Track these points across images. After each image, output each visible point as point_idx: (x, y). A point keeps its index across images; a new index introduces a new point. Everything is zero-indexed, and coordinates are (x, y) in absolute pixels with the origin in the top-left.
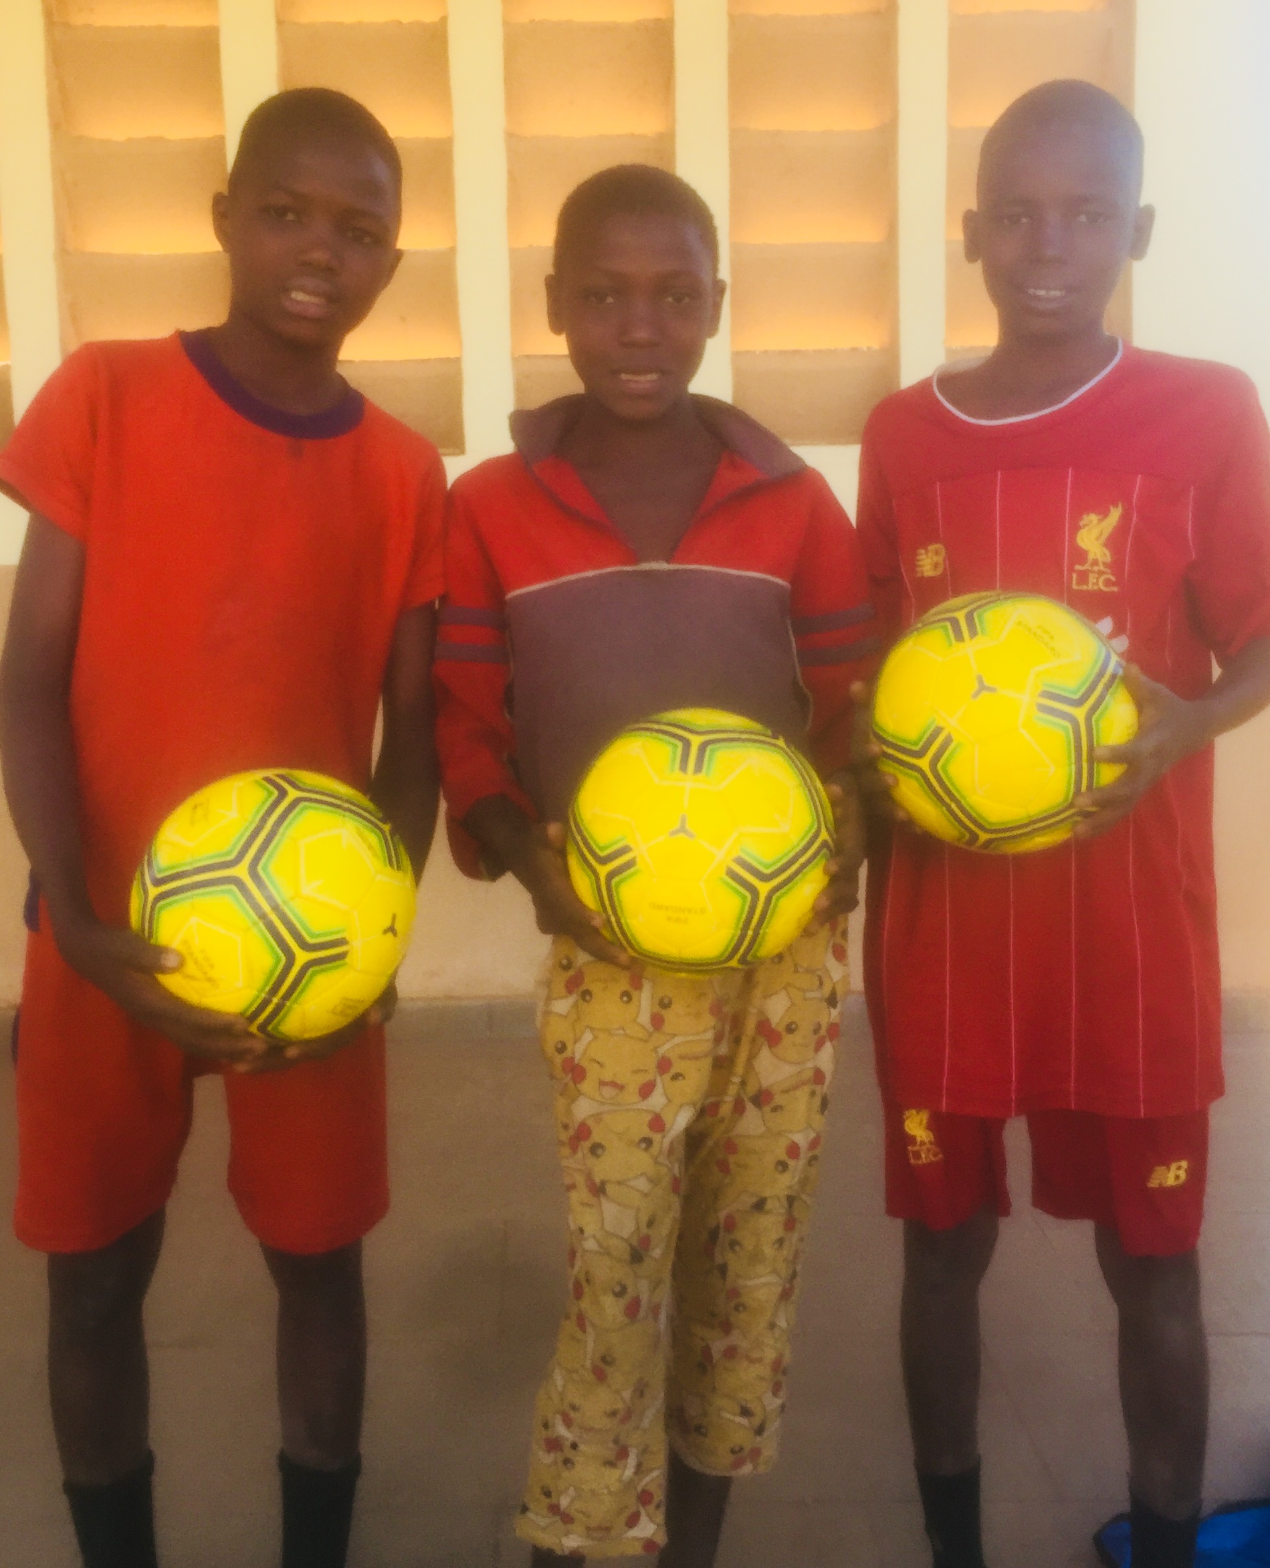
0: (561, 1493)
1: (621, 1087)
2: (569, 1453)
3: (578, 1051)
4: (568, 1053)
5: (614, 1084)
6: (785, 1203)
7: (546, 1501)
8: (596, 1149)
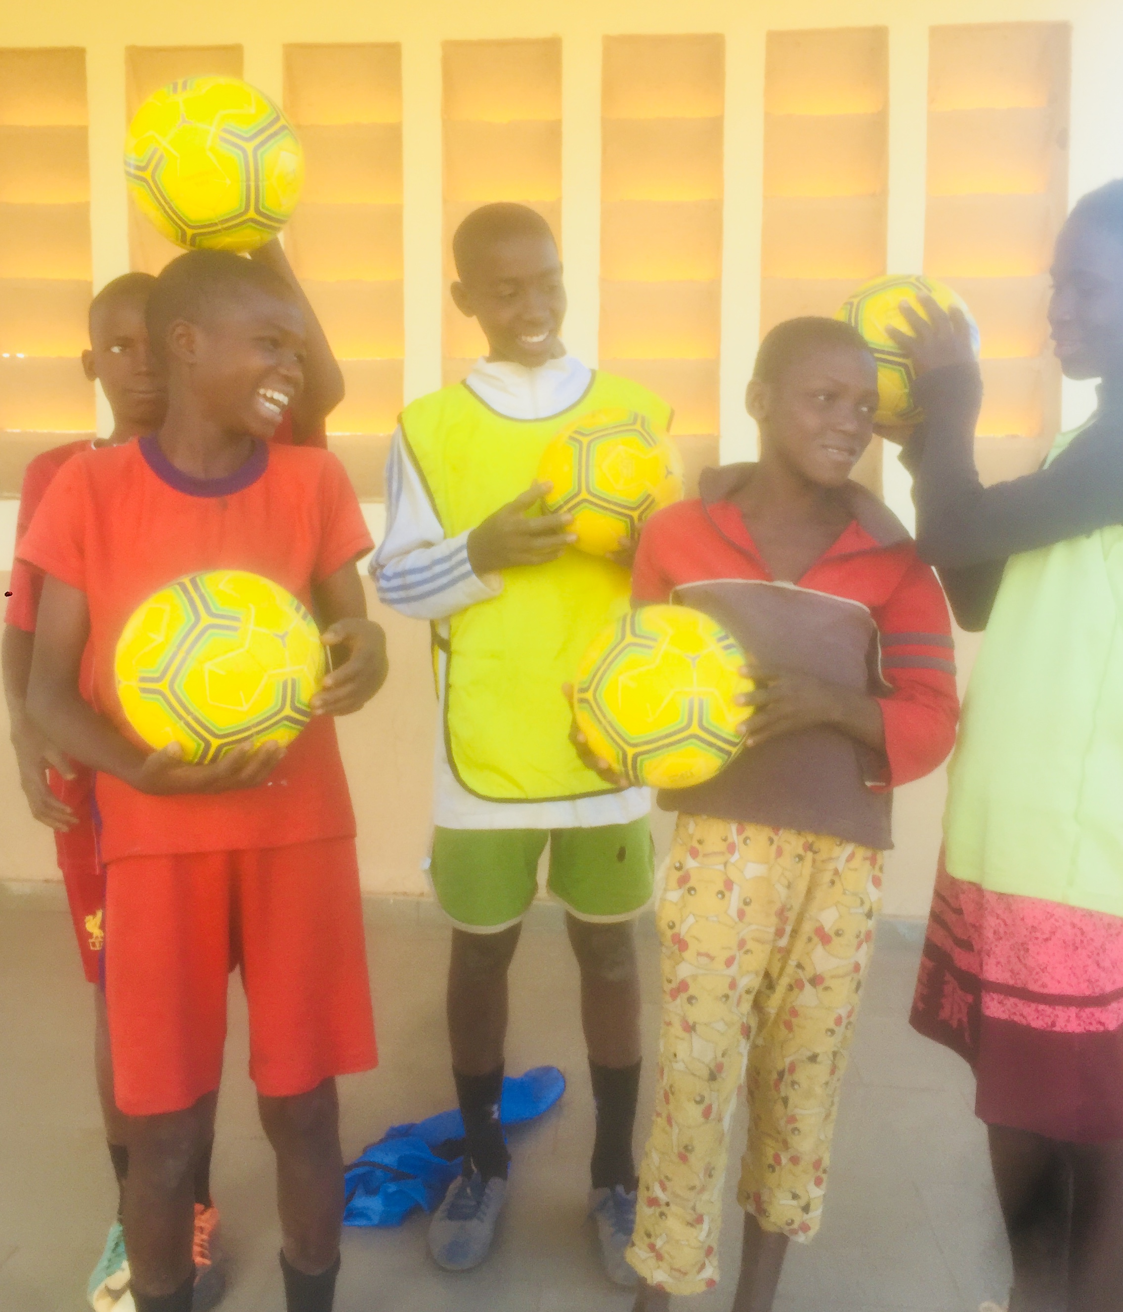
0: (657, 1236)
1: (712, 958)
2: (664, 1209)
3: (683, 930)
4: (676, 930)
5: (707, 955)
6: (831, 1056)
7: (647, 1240)
8: (691, 1000)
